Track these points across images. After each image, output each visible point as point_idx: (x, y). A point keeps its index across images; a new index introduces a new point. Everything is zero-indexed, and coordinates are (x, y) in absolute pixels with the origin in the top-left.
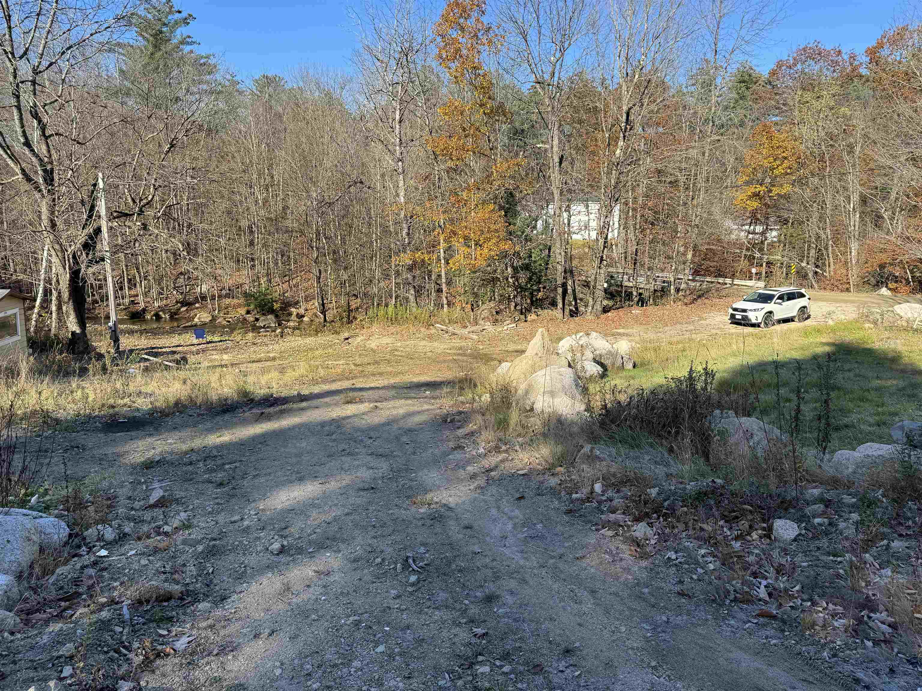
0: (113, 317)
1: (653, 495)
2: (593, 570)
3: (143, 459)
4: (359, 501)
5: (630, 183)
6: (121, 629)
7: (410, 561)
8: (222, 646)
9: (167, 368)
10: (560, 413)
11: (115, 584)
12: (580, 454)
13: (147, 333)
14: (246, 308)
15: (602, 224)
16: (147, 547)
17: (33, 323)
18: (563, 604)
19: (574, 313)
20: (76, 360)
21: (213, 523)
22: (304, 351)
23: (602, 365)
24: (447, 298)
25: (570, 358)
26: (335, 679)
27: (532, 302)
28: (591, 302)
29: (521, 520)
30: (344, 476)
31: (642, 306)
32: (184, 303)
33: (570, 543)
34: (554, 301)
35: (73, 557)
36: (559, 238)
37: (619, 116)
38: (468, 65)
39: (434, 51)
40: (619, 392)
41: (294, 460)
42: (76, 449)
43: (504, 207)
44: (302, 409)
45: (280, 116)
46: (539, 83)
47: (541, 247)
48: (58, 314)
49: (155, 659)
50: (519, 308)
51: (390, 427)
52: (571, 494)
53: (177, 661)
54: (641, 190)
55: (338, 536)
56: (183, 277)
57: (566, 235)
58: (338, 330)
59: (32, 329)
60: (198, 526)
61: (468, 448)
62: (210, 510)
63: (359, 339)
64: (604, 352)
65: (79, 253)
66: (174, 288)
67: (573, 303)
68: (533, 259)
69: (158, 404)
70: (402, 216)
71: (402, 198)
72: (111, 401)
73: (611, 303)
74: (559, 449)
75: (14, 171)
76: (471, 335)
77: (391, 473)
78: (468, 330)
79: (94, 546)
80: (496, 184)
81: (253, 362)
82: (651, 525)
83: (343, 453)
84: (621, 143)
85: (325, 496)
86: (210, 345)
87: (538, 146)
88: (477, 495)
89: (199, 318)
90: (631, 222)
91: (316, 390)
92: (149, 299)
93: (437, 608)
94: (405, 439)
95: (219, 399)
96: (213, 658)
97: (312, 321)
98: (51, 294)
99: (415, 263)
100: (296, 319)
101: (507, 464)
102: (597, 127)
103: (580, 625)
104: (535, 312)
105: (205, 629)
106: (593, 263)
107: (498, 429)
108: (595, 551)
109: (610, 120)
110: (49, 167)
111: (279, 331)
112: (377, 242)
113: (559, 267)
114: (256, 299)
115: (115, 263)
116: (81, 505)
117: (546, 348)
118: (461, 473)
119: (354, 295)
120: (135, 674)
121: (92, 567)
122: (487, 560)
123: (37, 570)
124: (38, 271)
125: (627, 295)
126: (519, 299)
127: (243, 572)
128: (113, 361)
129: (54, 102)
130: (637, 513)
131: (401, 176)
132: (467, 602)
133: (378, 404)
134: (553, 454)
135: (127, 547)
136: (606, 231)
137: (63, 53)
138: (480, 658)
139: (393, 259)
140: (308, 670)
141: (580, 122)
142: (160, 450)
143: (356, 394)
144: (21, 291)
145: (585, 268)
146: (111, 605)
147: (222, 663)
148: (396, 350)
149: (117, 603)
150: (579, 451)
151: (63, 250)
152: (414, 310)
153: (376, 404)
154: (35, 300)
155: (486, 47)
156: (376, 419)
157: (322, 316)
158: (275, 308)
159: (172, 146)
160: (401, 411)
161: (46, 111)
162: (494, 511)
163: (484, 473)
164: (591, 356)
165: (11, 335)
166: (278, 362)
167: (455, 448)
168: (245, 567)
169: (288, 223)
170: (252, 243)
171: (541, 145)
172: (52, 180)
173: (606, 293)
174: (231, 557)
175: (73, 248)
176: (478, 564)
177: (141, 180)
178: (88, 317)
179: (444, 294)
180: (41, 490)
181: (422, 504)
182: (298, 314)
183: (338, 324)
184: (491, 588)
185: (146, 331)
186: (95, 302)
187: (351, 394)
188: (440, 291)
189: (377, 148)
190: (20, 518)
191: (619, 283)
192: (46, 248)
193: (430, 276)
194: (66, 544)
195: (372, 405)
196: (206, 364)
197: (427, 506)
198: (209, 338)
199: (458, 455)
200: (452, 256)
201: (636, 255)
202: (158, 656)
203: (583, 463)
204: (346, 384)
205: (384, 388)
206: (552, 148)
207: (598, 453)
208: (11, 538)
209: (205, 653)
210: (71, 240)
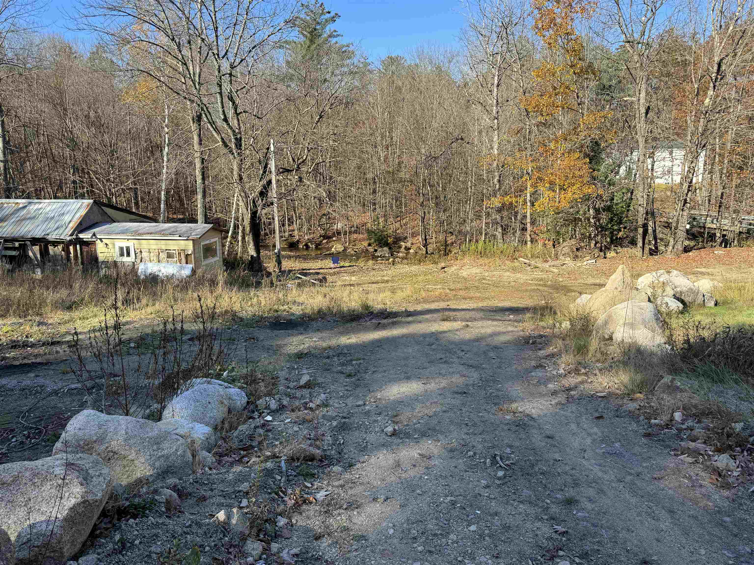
0: (278, 246)
1: (737, 430)
2: (670, 492)
3: (296, 351)
4: (453, 402)
5: (717, 131)
6: (280, 478)
7: (498, 458)
8: (349, 503)
9: (314, 284)
10: (640, 344)
11: (277, 443)
12: (659, 384)
13: (300, 258)
14: (368, 242)
15: (687, 169)
16: (298, 417)
17: (227, 248)
18: (640, 518)
19: (654, 252)
20: (253, 276)
21: (344, 405)
22: (411, 276)
23: (683, 302)
24: (530, 236)
25: (650, 294)
26: (435, 546)
27: (612, 241)
28: (672, 242)
29: (599, 437)
30: (442, 380)
31: (726, 247)
32: (325, 237)
33: (648, 464)
34: (633, 240)
35: (249, 418)
36: (642, 182)
37: (709, 67)
38: (562, 32)
39: (530, 22)
40: (703, 328)
41: (403, 363)
42: (252, 340)
43: (589, 155)
44: (409, 323)
45: (399, 89)
46: (629, 42)
47: (624, 191)
48: (243, 242)
49: (302, 504)
50: (598, 245)
51: (479, 343)
52: (649, 419)
53: (317, 508)
54: (730, 136)
55: (438, 428)
56: (325, 217)
57: (649, 179)
58: (437, 261)
59: (226, 253)
60: (333, 406)
61: (549, 368)
62: (342, 394)
63: (453, 269)
64: (684, 289)
65: (257, 199)
66: (319, 225)
67: (653, 242)
68: (615, 201)
69: (306, 311)
70: (495, 165)
71: (496, 150)
72: (276, 307)
73: (692, 243)
74: (639, 377)
75: (217, 139)
76: (552, 269)
77: (480, 382)
78: (549, 263)
79: (263, 412)
80: (583, 134)
81: (373, 283)
82: (734, 458)
83: (441, 361)
84: (711, 92)
85: (427, 395)
86: (342, 269)
87: (625, 99)
88: (558, 410)
89: (335, 249)
90: (717, 168)
91: (419, 308)
92: (302, 233)
93: (521, 502)
94: (492, 354)
95: (349, 310)
96: (343, 511)
97: (416, 253)
98: (238, 228)
99: (504, 205)
100: (404, 250)
101: (586, 385)
102: (686, 78)
103: (658, 540)
104: (614, 250)
105: (337, 487)
106: (676, 206)
107: (578, 353)
108: (673, 475)
109: (700, 72)
110: (238, 136)
111: (391, 260)
112: (471, 188)
113: (641, 209)
114: (376, 235)
115: (280, 207)
116: (255, 381)
117: (626, 284)
118: (542, 389)
119: (451, 232)
120: (289, 513)
121: (262, 428)
122: (567, 468)
123: (226, 425)
124: (231, 212)
125: (710, 236)
126: (599, 237)
127: (365, 447)
128: (277, 278)
129: (242, 88)
130: (718, 444)
131: (496, 132)
132: (548, 501)
133: (469, 323)
134: (632, 381)
135: (284, 416)
136: (691, 175)
137: (250, 51)
138: (561, 553)
139: (485, 203)
140: (414, 534)
141: (668, 75)
142: (307, 345)
143: (452, 314)
144: (219, 225)
145: (667, 211)
146: (274, 458)
147: (349, 516)
148: (484, 279)
149: (277, 457)
150: (659, 381)
151: (247, 197)
152: (501, 245)
153: (467, 323)
154: (228, 233)
155: (579, 15)
156: (467, 335)
157: (424, 249)
158: (389, 242)
159: (321, 117)
160: (489, 331)
161: (238, 95)
162: (573, 426)
163: (564, 391)
164: (672, 293)
165: (213, 256)
166: (390, 284)
167: (537, 367)
168: (366, 442)
169: (402, 175)
170: (374, 192)
171: (628, 99)
172: (241, 145)
173: (688, 234)
174: (356, 433)
175: (253, 195)
176: (559, 470)
177: (298, 144)
178: (261, 246)
179: (529, 232)
180: (230, 368)
181: (508, 412)
182: (406, 247)
183: (437, 256)
184: (570, 493)
185: (299, 257)
186: (266, 234)
187: (447, 313)
188: (524, 229)
189: (477, 109)
190: (217, 386)
191: (702, 225)
192: (236, 195)
193: (516, 217)
194: (245, 408)
195: (464, 323)
196: (339, 283)
197: (512, 414)
198: (342, 264)
199: (539, 373)
200: (536, 200)
201: (722, 198)
202: (304, 502)
203: (664, 392)
204: (442, 305)
205: (473, 310)
206: (639, 100)
207: (679, 384)
208: (211, 401)
209: (337, 506)
210: (252, 189)
